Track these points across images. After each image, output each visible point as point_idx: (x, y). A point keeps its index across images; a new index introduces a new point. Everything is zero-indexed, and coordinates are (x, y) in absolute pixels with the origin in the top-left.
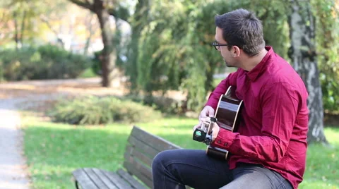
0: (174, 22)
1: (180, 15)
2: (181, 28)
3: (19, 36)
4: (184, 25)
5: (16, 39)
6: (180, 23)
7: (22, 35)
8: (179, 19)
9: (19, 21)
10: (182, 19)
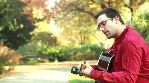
0: (142, 31)
1: (145, 27)
2: (146, 33)
3: (83, 42)
4: (147, 32)
5: (82, 43)
6: (145, 31)
7: (84, 42)
8: (144, 29)
9: (83, 36)
10: (146, 29)
